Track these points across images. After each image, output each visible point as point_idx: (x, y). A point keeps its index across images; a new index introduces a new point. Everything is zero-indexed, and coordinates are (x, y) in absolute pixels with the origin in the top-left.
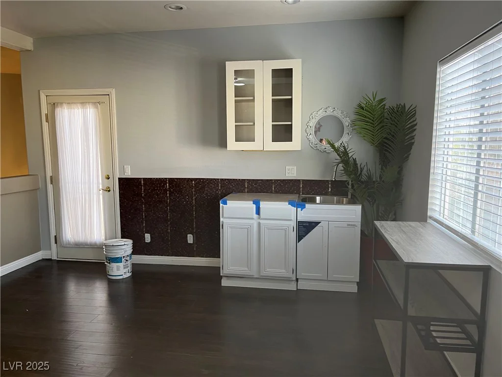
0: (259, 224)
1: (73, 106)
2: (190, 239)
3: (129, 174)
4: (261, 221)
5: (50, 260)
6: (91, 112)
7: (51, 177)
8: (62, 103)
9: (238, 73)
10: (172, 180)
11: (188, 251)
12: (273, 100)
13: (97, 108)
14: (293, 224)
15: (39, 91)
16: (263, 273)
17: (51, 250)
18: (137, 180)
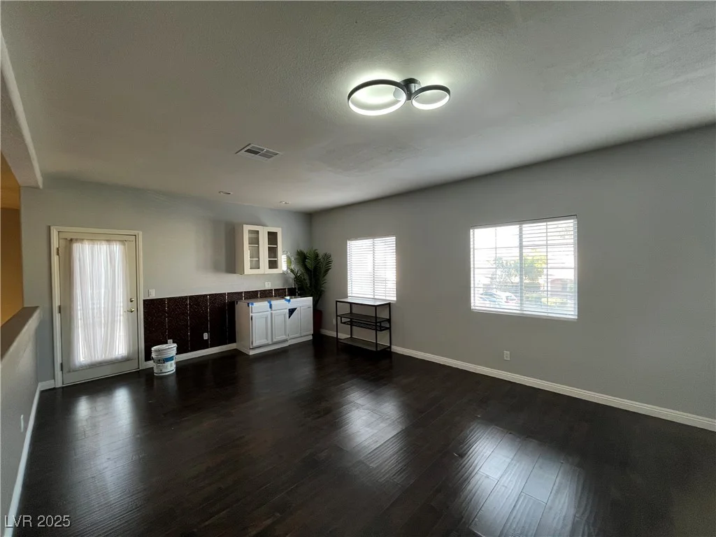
0: (272, 314)
1: (96, 242)
2: (206, 336)
3: (153, 295)
4: (273, 312)
5: (54, 389)
6: (117, 248)
7: (60, 307)
8: (83, 240)
9: (251, 232)
10: (191, 297)
11: (205, 345)
12: (269, 247)
13: (124, 245)
14: (288, 311)
15: (50, 227)
16: (275, 340)
17: (54, 378)
18: (162, 301)
